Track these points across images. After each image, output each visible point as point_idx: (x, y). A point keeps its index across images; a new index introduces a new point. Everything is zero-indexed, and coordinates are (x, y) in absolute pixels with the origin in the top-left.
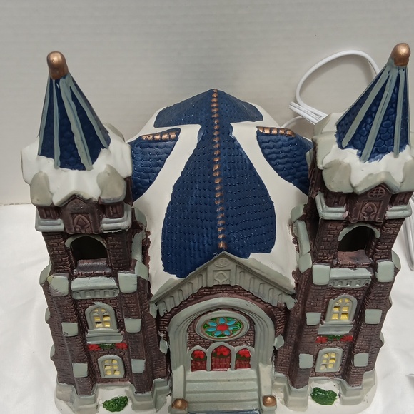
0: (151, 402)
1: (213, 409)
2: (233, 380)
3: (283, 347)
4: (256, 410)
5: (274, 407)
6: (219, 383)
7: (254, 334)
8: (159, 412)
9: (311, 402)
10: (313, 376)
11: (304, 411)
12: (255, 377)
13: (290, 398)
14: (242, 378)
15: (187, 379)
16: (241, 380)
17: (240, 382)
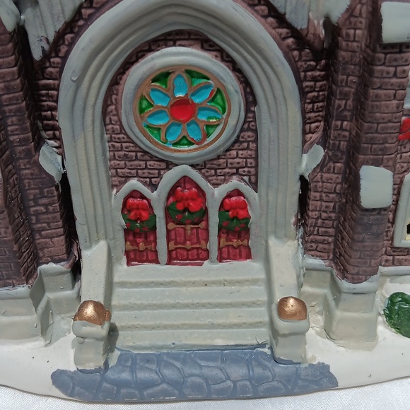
0: (33, 318)
1: (169, 343)
2: (214, 283)
3: (322, 166)
4: (263, 345)
5: (303, 324)
6: (184, 289)
7: (256, 141)
8: (51, 347)
9: (385, 332)
10: (387, 263)
11: (370, 349)
12: (263, 276)
13: (339, 314)
14: (234, 278)
15: (116, 279)
16: (231, 283)
17: (228, 288)
